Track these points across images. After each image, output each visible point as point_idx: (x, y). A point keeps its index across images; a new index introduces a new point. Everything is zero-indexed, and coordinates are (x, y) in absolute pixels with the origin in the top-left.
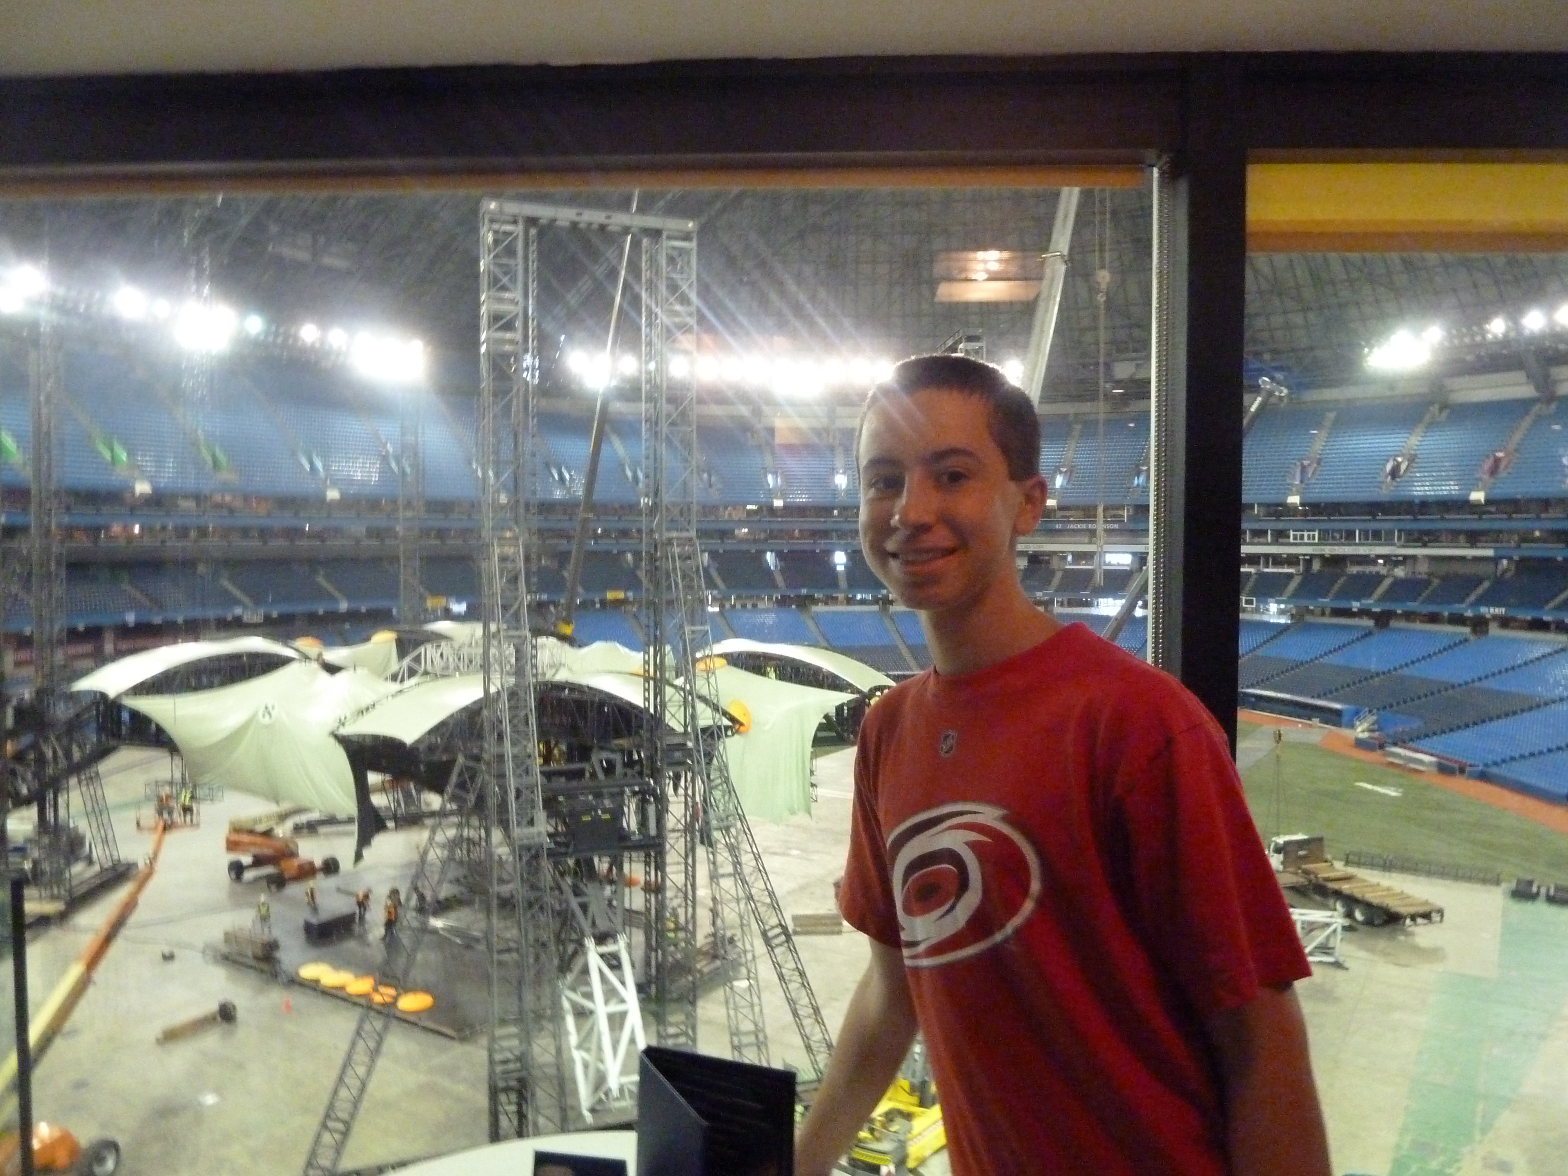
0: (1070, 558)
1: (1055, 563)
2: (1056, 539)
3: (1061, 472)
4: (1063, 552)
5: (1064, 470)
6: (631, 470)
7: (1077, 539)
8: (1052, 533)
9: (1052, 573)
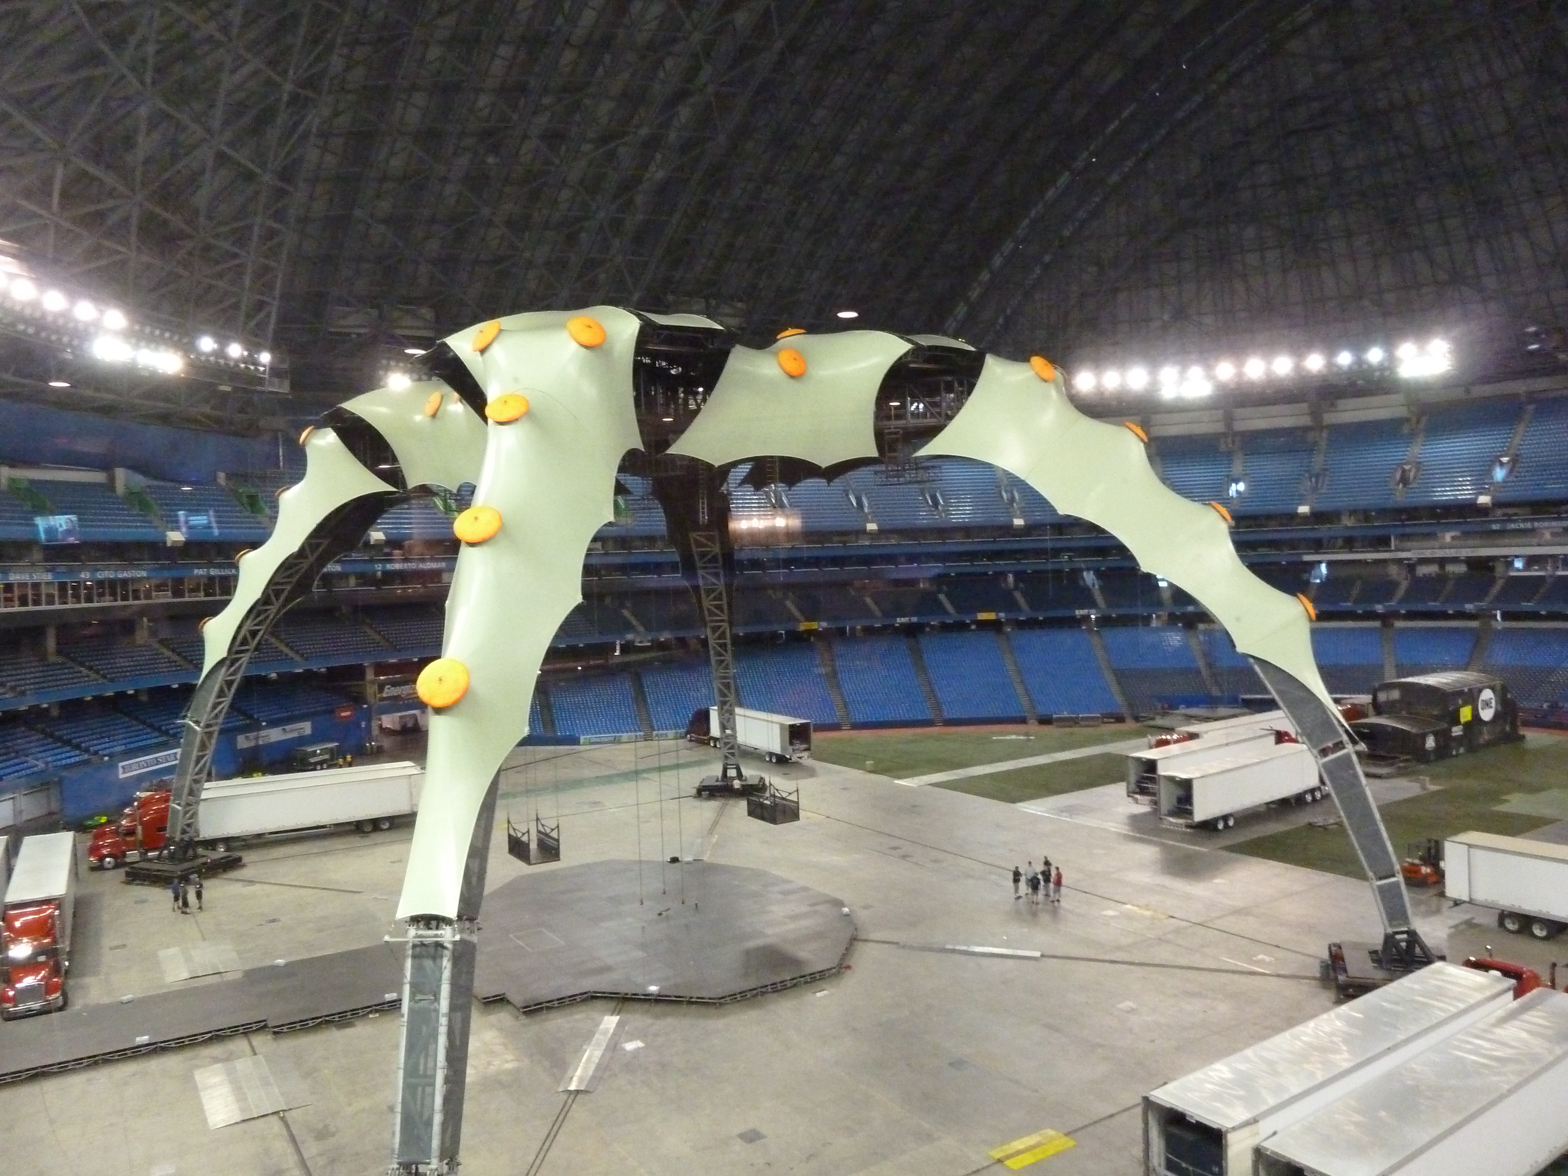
0: (1519, 564)
1: (1500, 569)
2: (1500, 541)
3: (1502, 464)
4: (1507, 557)
5: (1505, 459)
6: (1006, 492)
7: (1524, 540)
8: (1490, 536)
9: (1492, 581)
